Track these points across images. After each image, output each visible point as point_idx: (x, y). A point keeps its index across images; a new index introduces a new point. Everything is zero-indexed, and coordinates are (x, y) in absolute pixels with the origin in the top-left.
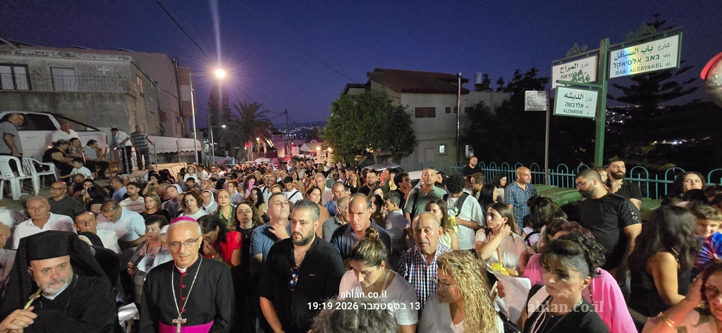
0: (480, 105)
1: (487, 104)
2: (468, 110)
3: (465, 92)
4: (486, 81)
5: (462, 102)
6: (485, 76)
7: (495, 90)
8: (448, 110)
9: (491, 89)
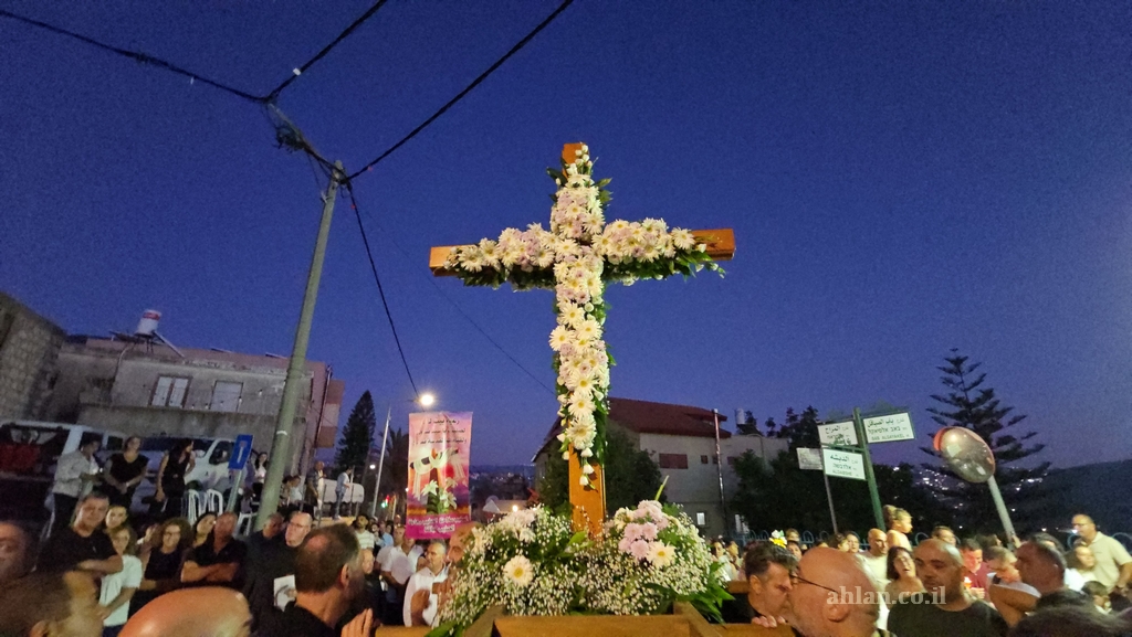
0: (748, 455)
1: (758, 454)
2: (733, 460)
3: (725, 435)
4: (751, 420)
5: (722, 449)
6: (749, 413)
7: (766, 434)
8: (704, 460)
9: (759, 433)
